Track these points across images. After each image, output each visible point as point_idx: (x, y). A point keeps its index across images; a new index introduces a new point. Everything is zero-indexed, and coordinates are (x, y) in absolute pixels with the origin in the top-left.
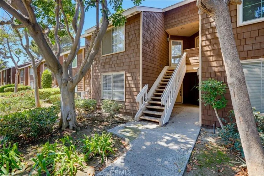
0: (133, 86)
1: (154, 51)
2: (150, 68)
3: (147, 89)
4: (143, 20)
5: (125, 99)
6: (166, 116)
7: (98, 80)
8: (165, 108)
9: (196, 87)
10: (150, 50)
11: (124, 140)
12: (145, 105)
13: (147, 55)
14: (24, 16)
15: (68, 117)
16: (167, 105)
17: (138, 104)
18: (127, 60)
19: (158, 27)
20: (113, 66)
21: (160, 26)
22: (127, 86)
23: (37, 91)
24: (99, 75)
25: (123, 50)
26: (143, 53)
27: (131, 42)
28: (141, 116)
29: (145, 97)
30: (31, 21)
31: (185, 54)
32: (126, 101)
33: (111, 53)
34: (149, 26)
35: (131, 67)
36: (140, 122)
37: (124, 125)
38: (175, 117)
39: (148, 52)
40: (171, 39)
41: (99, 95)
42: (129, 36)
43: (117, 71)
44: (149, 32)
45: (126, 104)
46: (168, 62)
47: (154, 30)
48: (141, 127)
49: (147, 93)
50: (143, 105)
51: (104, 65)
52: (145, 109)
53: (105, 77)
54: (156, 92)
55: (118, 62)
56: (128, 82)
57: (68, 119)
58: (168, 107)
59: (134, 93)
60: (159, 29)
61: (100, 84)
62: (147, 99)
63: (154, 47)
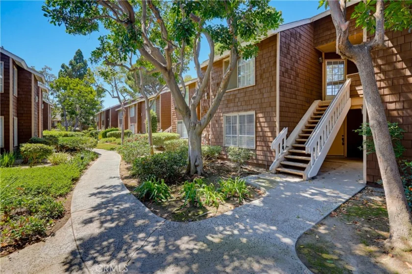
0: (267, 129)
1: (296, 81)
2: (290, 105)
3: (286, 133)
4: (281, 42)
5: (255, 147)
6: (312, 169)
7: (219, 123)
8: (311, 159)
9: (356, 131)
10: (290, 81)
11: (259, 189)
12: (283, 155)
13: (286, 89)
14: (162, 64)
15: (196, 162)
16: (315, 155)
17: (274, 153)
18: (258, 97)
19: (302, 46)
20: (239, 104)
21: (306, 44)
22: (259, 129)
23: (150, 135)
24: (220, 116)
25: (253, 83)
26: (280, 86)
27: (264, 73)
28: (278, 167)
29: (283, 143)
30: (168, 68)
31: (348, 81)
32: (257, 149)
33: (236, 87)
34: (289, 49)
35: (265, 105)
36: (276, 175)
37: (256, 176)
38: (328, 173)
39: (288, 84)
40: (325, 59)
41: (221, 141)
42: (261, 65)
43: (246, 110)
44: (289, 57)
45: (258, 153)
46: (321, 93)
47: (296, 52)
48: (278, 179)
49: (287, 139)
50: (280, 154)
51: (227, 103)
52: (283, 159)
53: (228, 119)
54: (300, 138)
55: (246, 98)
56: (260, 124)
57: (196, 164)
58: (315, 158)
59: (268, 138)
60: (305, 48)
61: (221, 127)
62: (287, 147)
63: (297, 75)
